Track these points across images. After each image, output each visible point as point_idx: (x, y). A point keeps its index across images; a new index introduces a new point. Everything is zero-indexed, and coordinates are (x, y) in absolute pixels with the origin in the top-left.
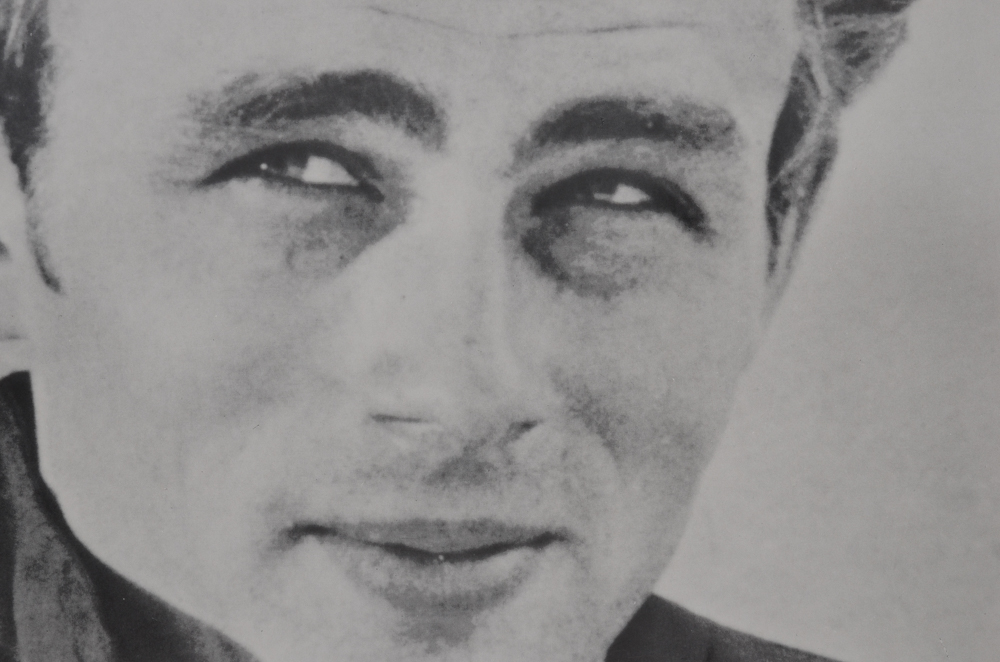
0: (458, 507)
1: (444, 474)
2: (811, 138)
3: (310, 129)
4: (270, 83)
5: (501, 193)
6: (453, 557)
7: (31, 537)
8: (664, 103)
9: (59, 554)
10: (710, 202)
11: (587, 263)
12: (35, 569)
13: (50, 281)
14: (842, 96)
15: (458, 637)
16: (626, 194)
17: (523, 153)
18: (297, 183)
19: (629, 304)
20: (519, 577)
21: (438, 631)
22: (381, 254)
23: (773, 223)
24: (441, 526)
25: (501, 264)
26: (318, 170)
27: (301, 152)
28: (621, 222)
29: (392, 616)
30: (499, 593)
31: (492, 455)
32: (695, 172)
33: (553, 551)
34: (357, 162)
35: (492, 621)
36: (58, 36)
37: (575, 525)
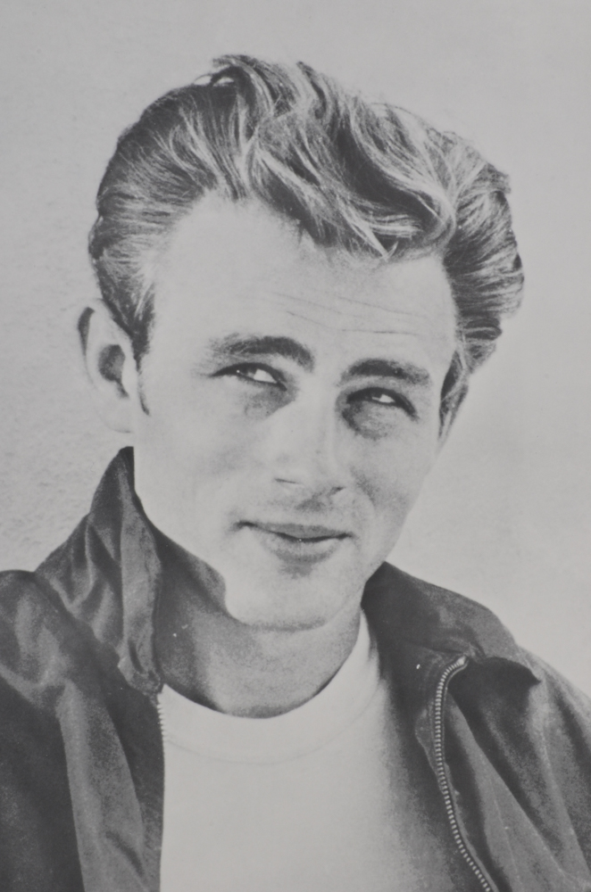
0: (308, 520)
1: (304, 506)
2: (458, 384)
3: (258, 358)
4: (244, 337)
5: (334, 393)
6: (305, 540)
7: (129, 516)
8: (402, 364)
9: (141, 524)
10: (418, 405)
11: (368, 425)
12: (130, 530)
13: (145, 410)
14: (471, 369)
15: (305, 573)
16: (385, 399)
17: (345, 378)
18: (251, 380)
19: (384, 443)
20: (332, 551)
21: (297, 570)
22: (284, 413)
23: (442, 416)
24: (301, 527)
25: (333, 421)
26: (261, 375)
27: (254, 367)
28: (383, 410)
29: (279, 563)
30: (323, 556)
31: (324, 500)
32: (413, 393)
33: (346, 541)
34: (276, 374)
35: (320, 567)
36: (158, 309)
37: (355, 531)
